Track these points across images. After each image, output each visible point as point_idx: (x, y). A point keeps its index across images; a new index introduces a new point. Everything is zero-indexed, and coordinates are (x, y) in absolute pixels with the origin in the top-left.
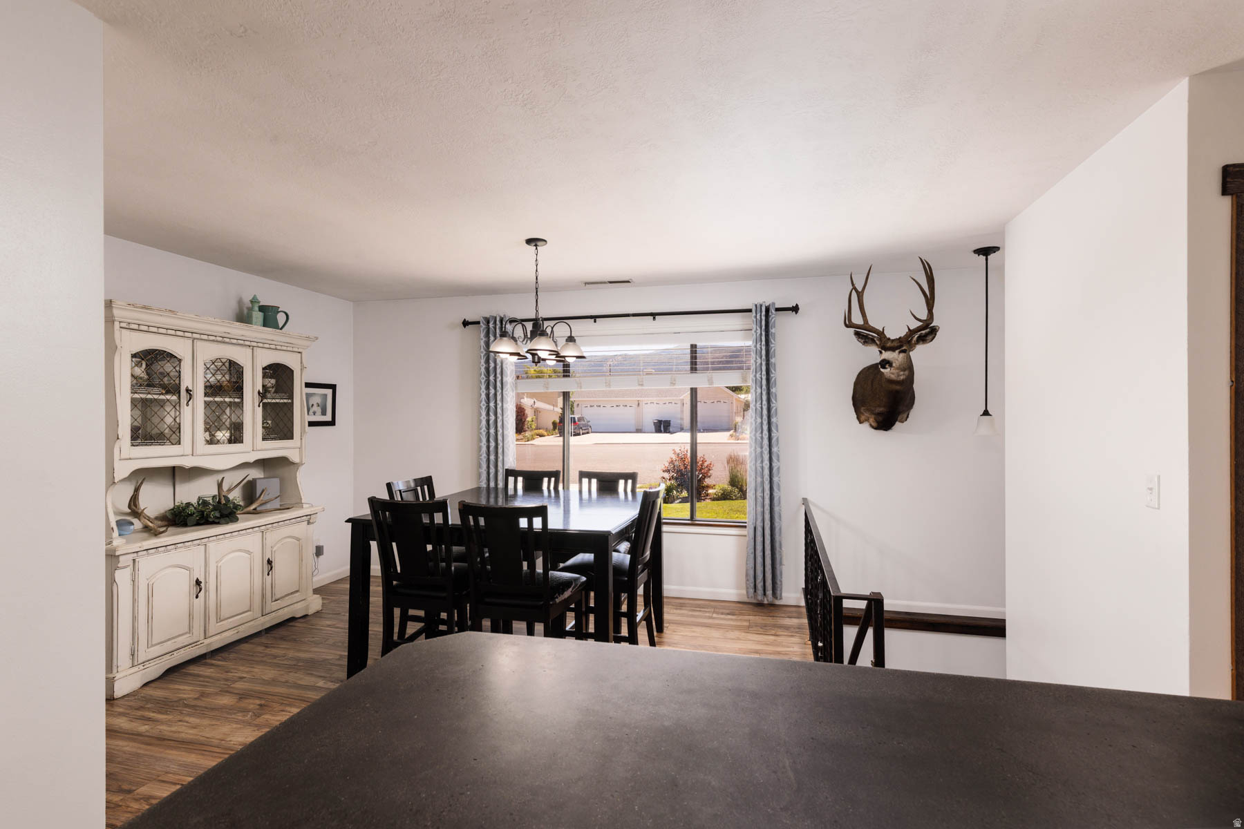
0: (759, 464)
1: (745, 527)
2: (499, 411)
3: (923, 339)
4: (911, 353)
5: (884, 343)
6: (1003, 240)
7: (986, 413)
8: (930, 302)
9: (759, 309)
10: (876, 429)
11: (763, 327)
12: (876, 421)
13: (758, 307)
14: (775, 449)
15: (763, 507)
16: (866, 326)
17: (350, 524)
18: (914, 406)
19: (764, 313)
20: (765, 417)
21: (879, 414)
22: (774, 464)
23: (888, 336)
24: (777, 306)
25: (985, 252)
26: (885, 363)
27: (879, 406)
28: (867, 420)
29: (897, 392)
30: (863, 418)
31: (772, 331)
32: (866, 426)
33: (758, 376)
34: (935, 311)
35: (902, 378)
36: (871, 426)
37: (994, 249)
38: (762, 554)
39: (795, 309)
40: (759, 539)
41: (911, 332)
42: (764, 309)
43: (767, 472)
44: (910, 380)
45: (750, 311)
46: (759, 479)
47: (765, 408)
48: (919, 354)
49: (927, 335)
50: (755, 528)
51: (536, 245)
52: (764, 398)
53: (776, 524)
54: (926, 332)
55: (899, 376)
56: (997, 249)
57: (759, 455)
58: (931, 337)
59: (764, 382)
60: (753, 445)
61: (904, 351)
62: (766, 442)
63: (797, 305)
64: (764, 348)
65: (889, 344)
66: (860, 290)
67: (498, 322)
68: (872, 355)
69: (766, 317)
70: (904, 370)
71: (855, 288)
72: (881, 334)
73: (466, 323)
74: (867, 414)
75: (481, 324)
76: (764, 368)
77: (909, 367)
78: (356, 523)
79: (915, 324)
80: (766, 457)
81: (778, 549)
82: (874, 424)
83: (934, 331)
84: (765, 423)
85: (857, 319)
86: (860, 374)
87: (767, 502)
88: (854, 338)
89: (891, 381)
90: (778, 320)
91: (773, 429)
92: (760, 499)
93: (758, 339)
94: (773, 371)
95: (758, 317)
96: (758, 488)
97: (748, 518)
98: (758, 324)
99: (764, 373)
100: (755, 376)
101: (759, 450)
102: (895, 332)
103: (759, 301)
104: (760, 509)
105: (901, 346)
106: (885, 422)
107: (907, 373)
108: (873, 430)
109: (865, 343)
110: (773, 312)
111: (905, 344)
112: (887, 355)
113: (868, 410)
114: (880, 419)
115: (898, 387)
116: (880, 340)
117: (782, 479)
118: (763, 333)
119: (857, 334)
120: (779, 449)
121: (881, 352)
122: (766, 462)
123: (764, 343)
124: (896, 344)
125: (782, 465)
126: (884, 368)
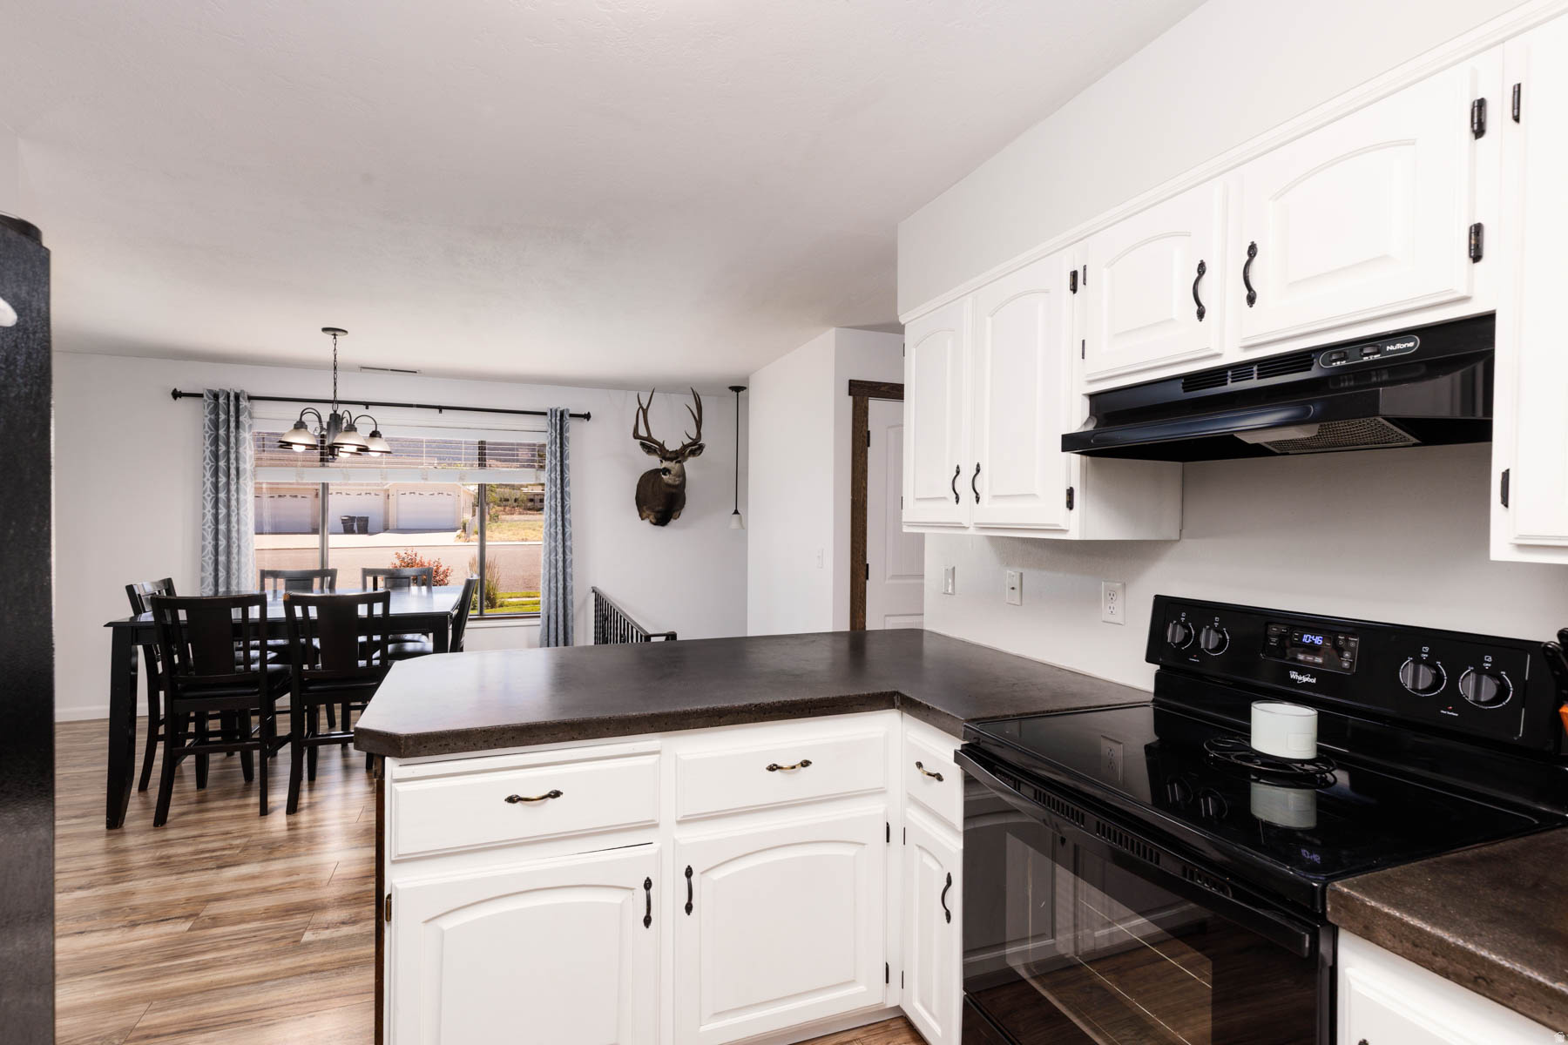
0: (553, 557)
1: (539, 617)
2: (233, 503)
3: (693, 453)
4: (684, 464)
5: (664, 454)
6: (748, 383)
7: (736, 512)
8: (699, 424)
9: (554, 414)
10: (655, 524)
11: (558, 431)
12: (655, 518)
13: (553, 412)
14: (568, 543)
15: (557, 596)
16: (649, 438)
17: (111, 628)
18: (686, 506)
19: (558, 418)
20: (559, 513)
21: (658, 512)
22: (567, 557)
23: (667, 448)
24: (571, 412)
25: (737, 389)
26: (666, 471)
27: (659, 506)
28: (648, 517)
29: (673, 494)
30: (644, 515)
31: (566, 435)
32: (647, 522)
33: (553, 475)
34: (702, 431)
35: (677, 483)
36: (651, 521)
37: (742, 388)
38: (554, 640)
39: (587, 416)
40: (552, 626)
41: (685, 447)
42: (558, 414)
43: (560, 564)
44: (682, 485)
45: (545, 414)
46: (553, 571)
47: (559, 505)
48: (690, 465)
49: (696, 450)
50: (549, 617)
51: (335, 335)
52: (559, 496)
53: (569, 611)
54: (695, 448)
55: (675, 481)
56: (745, 388)
57: (553, 550)
58: (698, 452)
59: (559, 481)
60: (548, 539)
61: (679, 462)
62: (560, 536)
63: (589, 413)
64: (558, 450)
65: (668, 455)
66: (645, 407)
67: (232, 398)
68: (654, 462)
69: (561, 420)
70: (679, 477)
71: (641, 407)
72: (662, 446)
73: (176, 395)
74: (648, 512)
75: (205, 397)
76: (558, 468)
77: (682, 475)
78: (118, 628)
79: (687, 441)
80: (560, 550)
81: (570, 633)
82: (653, 521)
83: (701, 448)
84: (559, 519)
85: (643, 432)
86: (643, 476)
87: (561, 591)
88: (640, 447)
89: (669, 485)
90: (573, 426)
91: (567, 524)
92: (553, 589)
93: (554, 441)
94: (567, 471)
95: (553, 421)
96: (552, 579)
97: (542, 609)
98: (554, 427)
99: (559, 473)
100: (550, 475)
101: (553, 544)
102: (673, 445)
103: (554, 406)
104: (553, 598)
105: (678, 457)
106: (662, 519)
107: (681, 479)
108: (652, 526)
109: (648, 452)
110: (568, 417)
111: (679, 456)
112: (666, 464)
113: (649, 508)
114: (659, 515)
115: (674, 491)
116: (661, 451)
117: (575, 570)
118: (558, 436)
119: (642, 444)
120: (573, 543)
121: (662, 462)
122: (560, 555)
123: (558, 445)
124: (673, 455)
125: (574, 557)
126: (665, 474)
